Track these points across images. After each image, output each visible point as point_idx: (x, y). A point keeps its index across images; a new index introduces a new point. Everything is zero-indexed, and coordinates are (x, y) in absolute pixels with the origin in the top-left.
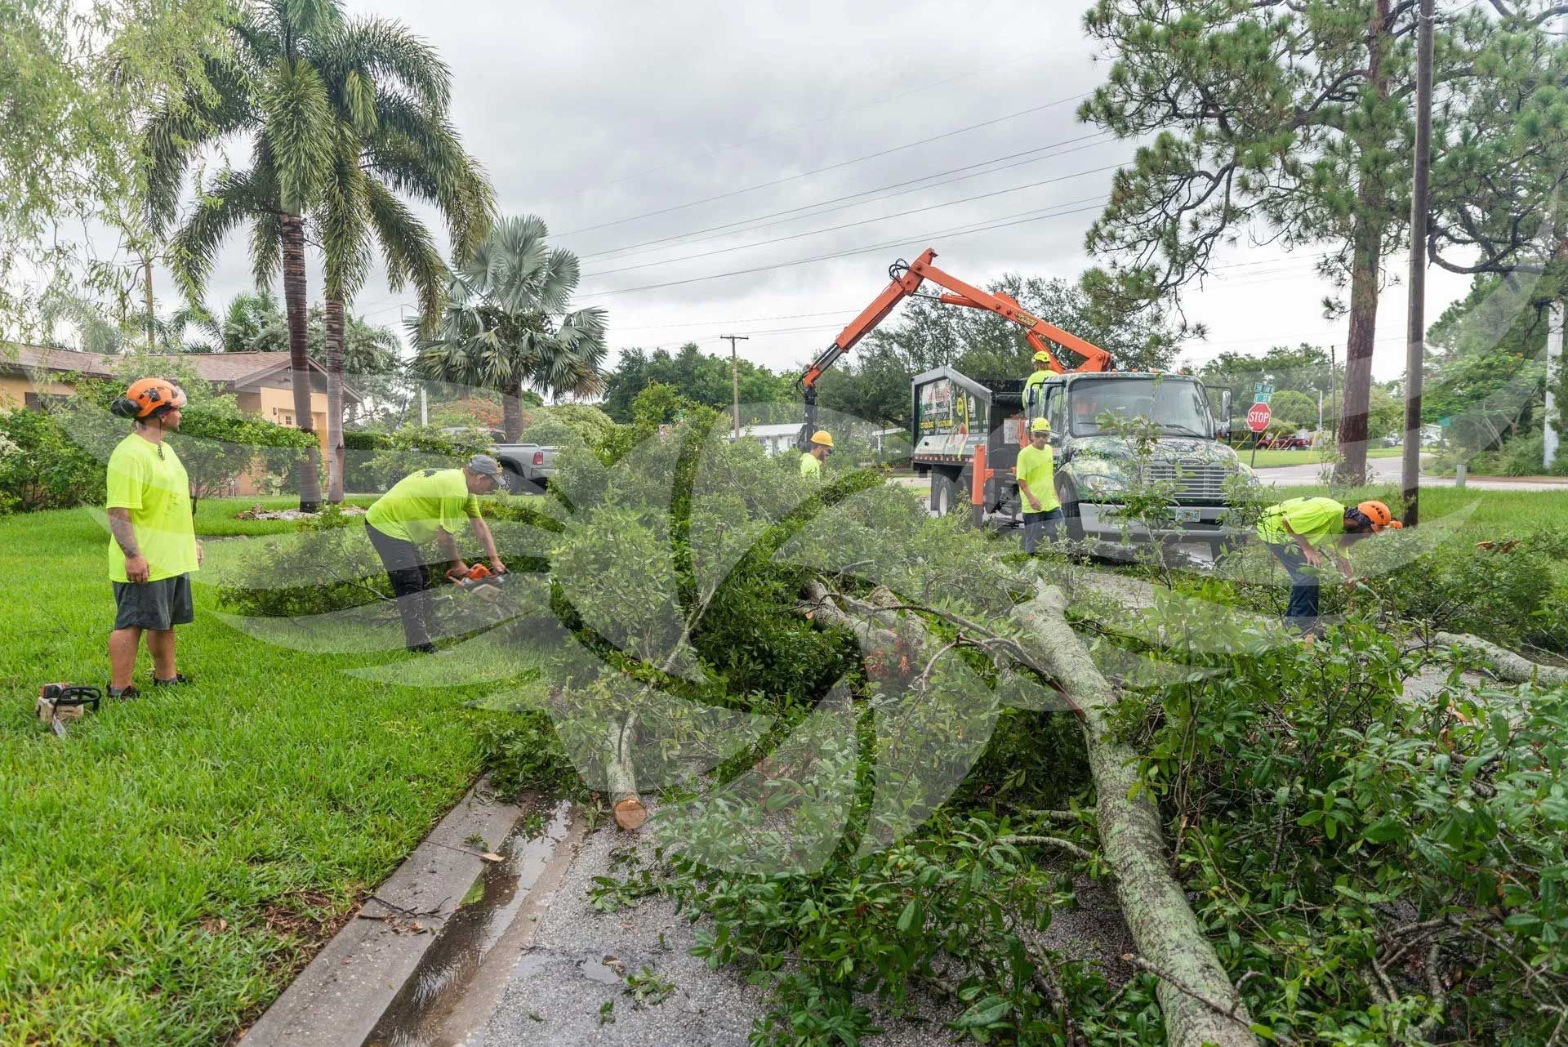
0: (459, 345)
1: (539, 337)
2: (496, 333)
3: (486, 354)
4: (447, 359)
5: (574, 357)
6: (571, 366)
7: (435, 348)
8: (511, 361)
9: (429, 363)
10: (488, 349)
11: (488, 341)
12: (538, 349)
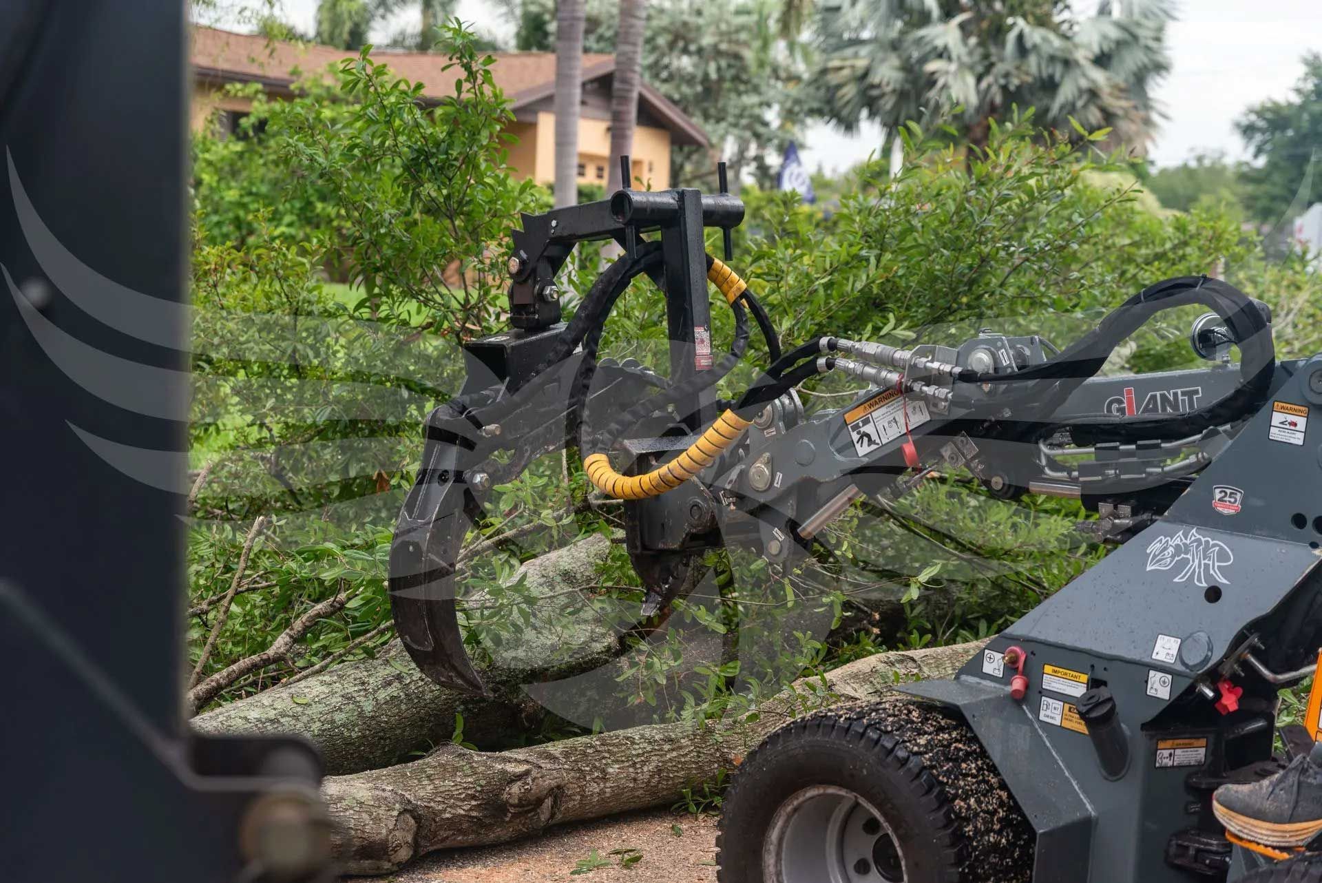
0: (895, 46)
1: (1035, 36)
2: (962, 26)
3: (932, 66)
4: (865, 75)
5: (1099, 76)
6: (1093, 94)
7: (849, 52)
8: (979, 79)
9: (833, 79)
10: (940, 56)
11: (939, 43)
12: (1033, 60)
